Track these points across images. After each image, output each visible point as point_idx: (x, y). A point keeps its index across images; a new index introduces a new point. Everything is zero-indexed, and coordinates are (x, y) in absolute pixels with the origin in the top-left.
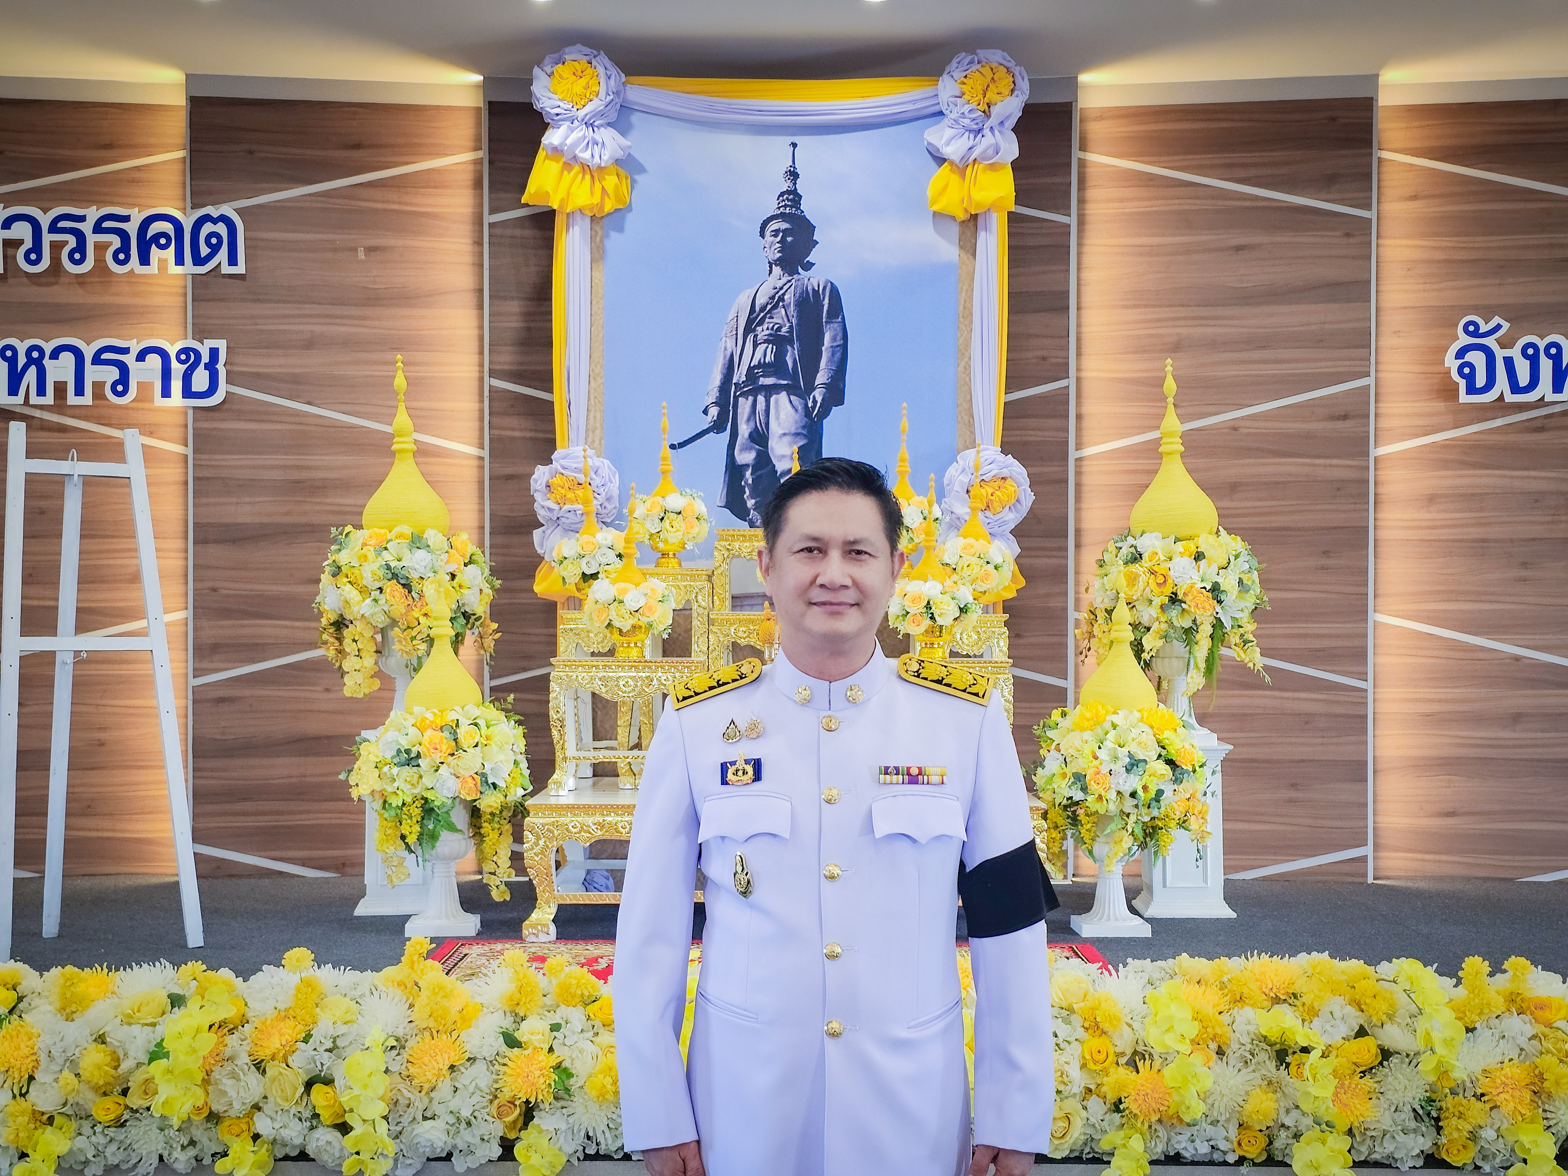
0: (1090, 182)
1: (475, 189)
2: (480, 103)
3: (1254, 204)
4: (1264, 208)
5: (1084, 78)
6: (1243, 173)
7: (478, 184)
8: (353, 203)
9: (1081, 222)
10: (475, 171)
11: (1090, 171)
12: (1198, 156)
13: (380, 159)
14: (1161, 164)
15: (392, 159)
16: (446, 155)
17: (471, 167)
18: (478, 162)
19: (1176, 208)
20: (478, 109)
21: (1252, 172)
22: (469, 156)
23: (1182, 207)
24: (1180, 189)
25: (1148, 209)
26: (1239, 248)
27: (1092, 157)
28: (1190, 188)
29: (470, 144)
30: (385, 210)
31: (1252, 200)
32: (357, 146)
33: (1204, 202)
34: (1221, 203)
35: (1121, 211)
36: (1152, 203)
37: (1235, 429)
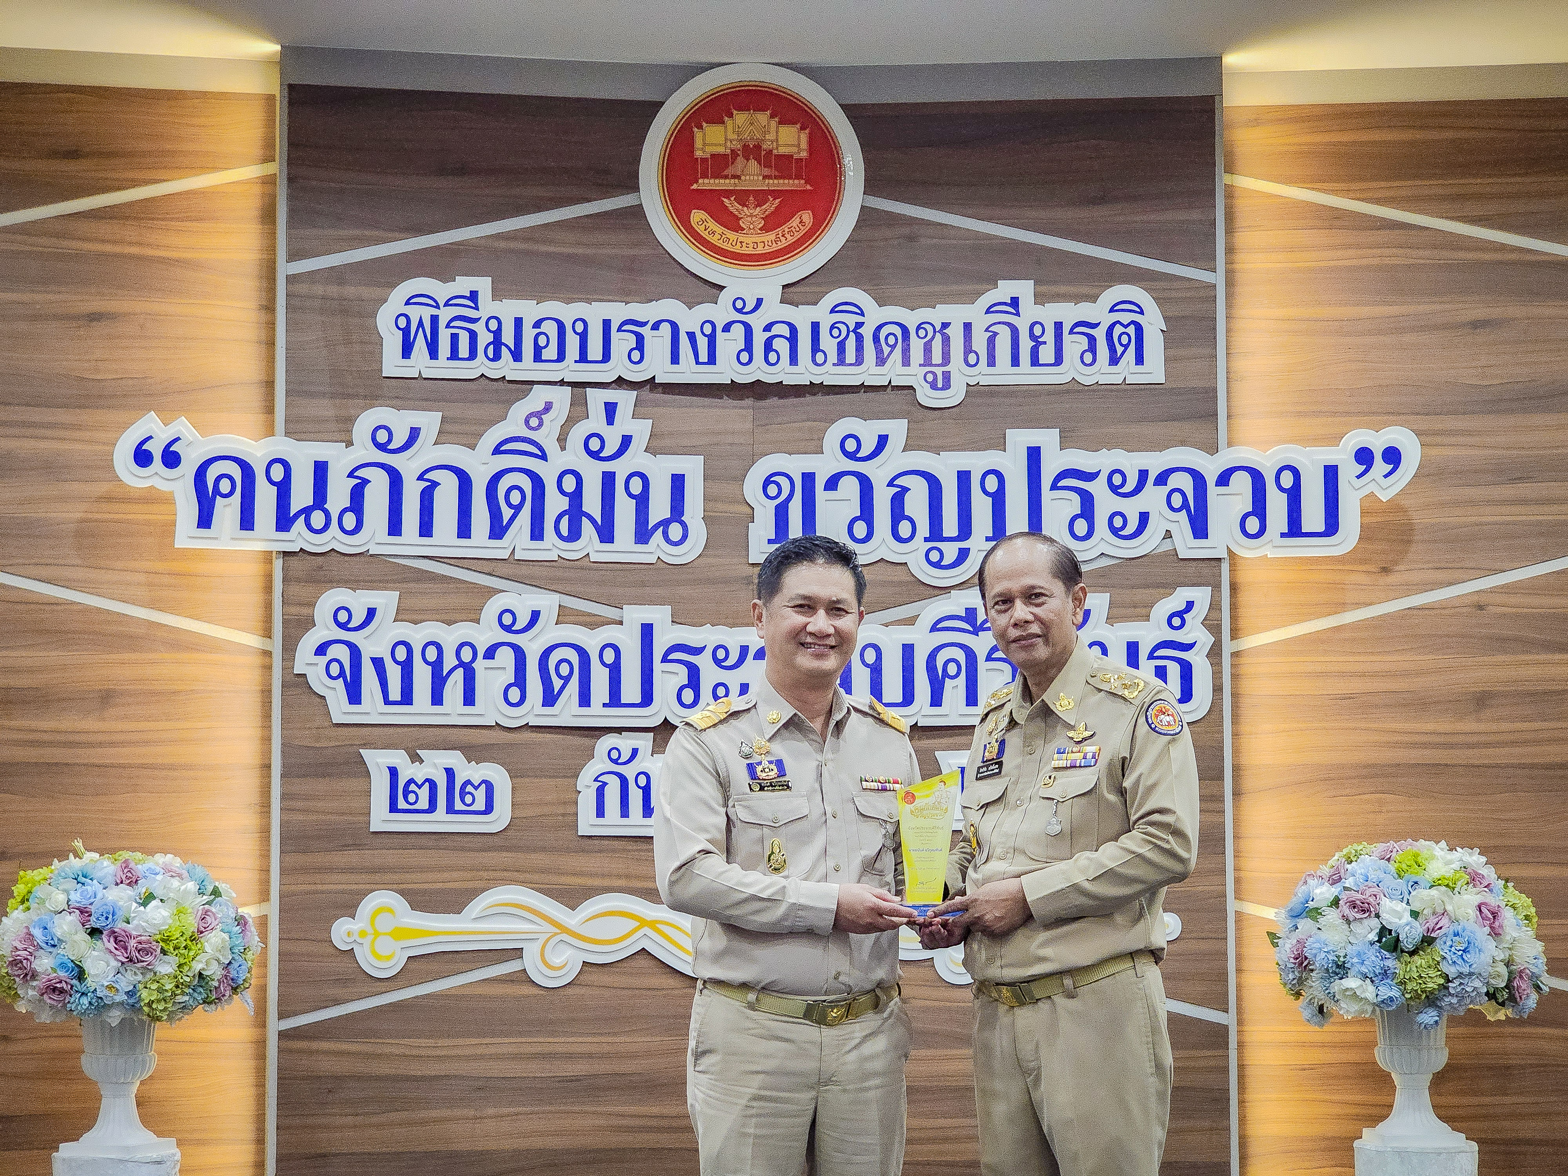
0: (1241, 221)
1: (263, 223)
2: (274, 87)
3: (1498, 256)
4: (1513, 263)
5: (1232, 60)
6: (1476, 209)
7: (268, 215)
8: (65, 243)
9: (1230, 283)
10: (263, 195)
11: (1241, 205)
12: (1409, 183)
13: (109, 175)
14: (1352, 195)
15: (130, 175)
16: (215, 169)
17: (257, 190)
18: (269, 181)
19: (1376, 261)
20: (270, 98)
21: (1492, 208)
22: (252, 172)
23: (1387, 261)
24: (1382, 232)
25: (1332, 263)
26: (1476, 325)
27: (1245, 182)
28: (1397, 232)
29: (257, 151)
30: (116, 255)
31: (1496, 250)
32: (73, 154)
33: (1421, 253)
34: (1446, 254)
35: (1290, 265)
36: (1340, 253)
37: (1481, 607)
